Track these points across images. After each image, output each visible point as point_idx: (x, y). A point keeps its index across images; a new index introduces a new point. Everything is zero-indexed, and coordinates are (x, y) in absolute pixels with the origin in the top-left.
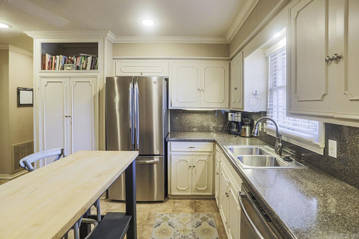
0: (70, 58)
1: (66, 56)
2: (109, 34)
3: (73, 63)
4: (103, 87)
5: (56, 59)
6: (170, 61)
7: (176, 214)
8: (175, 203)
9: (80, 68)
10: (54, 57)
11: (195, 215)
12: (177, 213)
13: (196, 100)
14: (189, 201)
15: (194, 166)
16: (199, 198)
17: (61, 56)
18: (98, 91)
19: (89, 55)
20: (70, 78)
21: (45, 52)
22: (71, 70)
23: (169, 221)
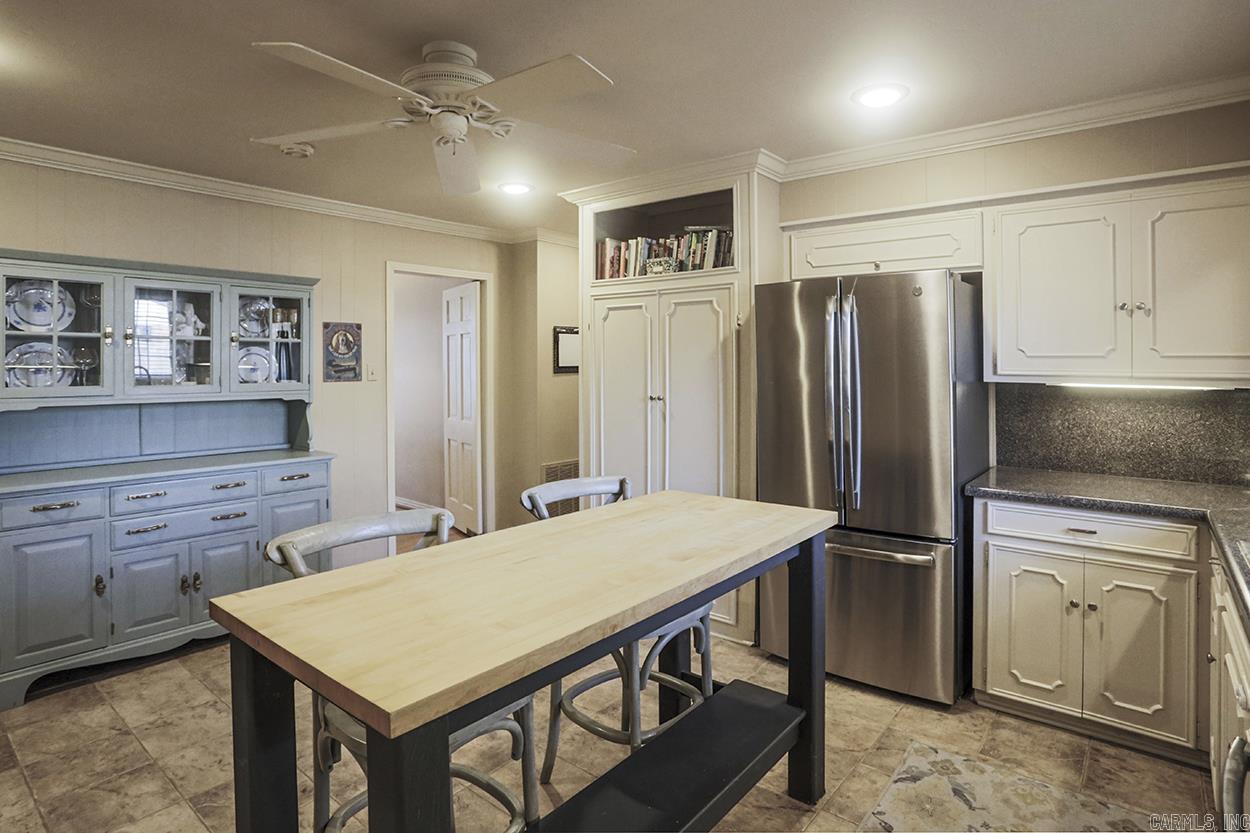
0: (661, 241)
1: (653, 239)
2: (762, 159)
3: (670, 255)
4: (750, 315)
5: (627, 248)
6: (985, 210)
7: (995, 765)
8: (998, 728)
9: (687, 266)
10: (623, 244)
11: (1082, 798)
12: (1002, 763)
13: (1111, 347)
14: (1065, 736)
15: (1093, 608)
16: (1120, 742)
17: (639, 239)
18: (735, 326)
19: (710, 228)
20: (661, 295)
21: (604, 233)
22: (663, 274)
23: (960, 780)
